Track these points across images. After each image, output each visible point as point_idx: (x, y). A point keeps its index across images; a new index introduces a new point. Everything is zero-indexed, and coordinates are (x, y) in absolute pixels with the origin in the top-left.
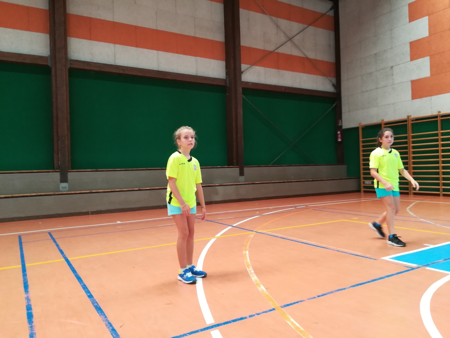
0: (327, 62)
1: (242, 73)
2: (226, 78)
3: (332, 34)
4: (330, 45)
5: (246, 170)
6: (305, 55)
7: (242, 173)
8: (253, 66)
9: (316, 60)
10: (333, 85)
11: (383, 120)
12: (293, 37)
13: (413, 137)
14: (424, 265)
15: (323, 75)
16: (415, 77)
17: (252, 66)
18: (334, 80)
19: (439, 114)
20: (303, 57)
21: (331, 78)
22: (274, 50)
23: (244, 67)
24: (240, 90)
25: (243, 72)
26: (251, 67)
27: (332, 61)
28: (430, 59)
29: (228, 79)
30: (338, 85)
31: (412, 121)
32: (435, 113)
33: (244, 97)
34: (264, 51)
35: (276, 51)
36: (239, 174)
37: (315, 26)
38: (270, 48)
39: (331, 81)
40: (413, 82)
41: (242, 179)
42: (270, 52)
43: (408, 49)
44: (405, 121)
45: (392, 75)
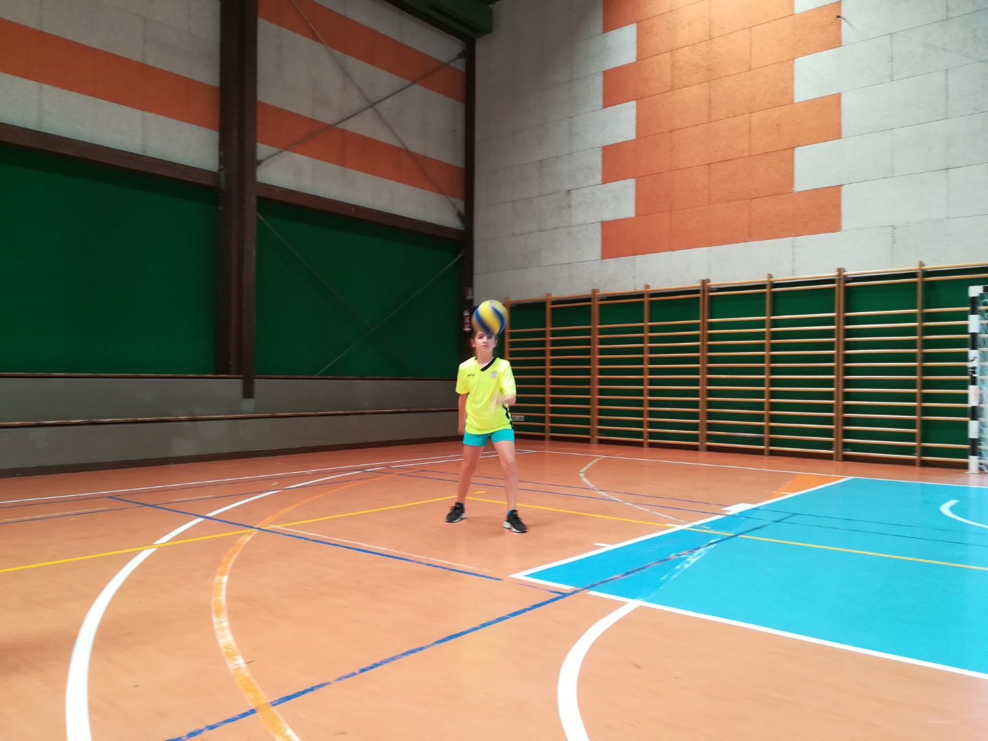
0: (448, 165)
1: (259, 163)
2: (220, 170)
3: (460, 108)
4: (455, 131)
5: (260, 385)
6: (402, 143)
7: (248, 393)
8: (286, 152)
9: (424, 158)
10: (459, 215)
11: (549, 295)
12: (380, 101)
13: (602, 331)
14: (585, 586)
15: (439, 190)
16: (608, 217)
17: (282, 151)
18: (461, 205)
19: (648, 290)
20: (398, 148)
21: (454, 200)
22: (337, 124)
23: (262, 150)
24: (252, 201)
25: (262, 161)
26: (280, 152)
27: (459, 165)
28: (637, 183)
29: (223, 172)
30: (467, 216)
31: (601, 300)
32: (640, 288)
33: (262, 218)
34: (311, 121)
35: (339, 126)
36: (240, 394)
37: (426, 86)
38: (328, 118)
39: (454, 206)
40: (605, 224)
41: (248, 405)
42: (327, 127)
43: (597, 159)
44: (589, 300)
45: (569, 206)
